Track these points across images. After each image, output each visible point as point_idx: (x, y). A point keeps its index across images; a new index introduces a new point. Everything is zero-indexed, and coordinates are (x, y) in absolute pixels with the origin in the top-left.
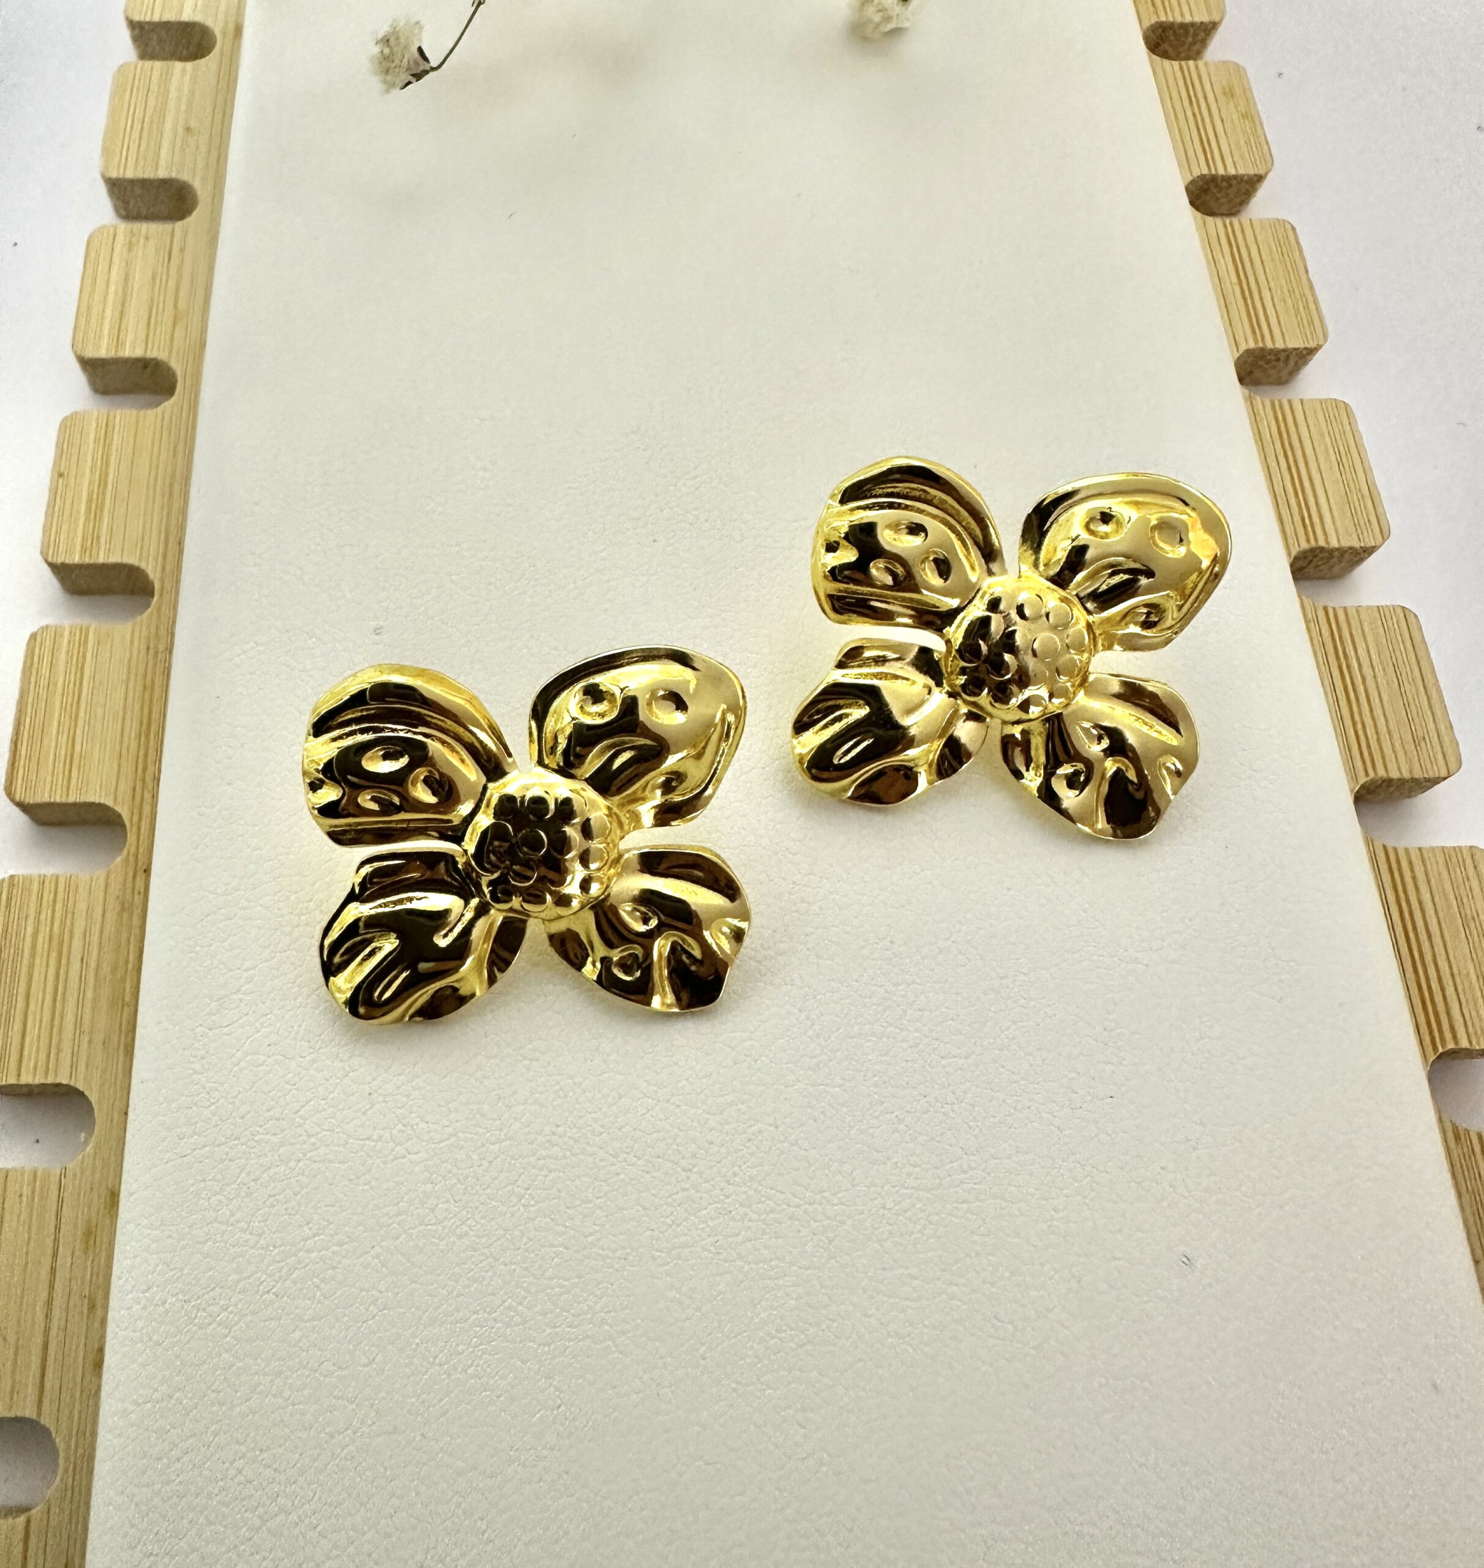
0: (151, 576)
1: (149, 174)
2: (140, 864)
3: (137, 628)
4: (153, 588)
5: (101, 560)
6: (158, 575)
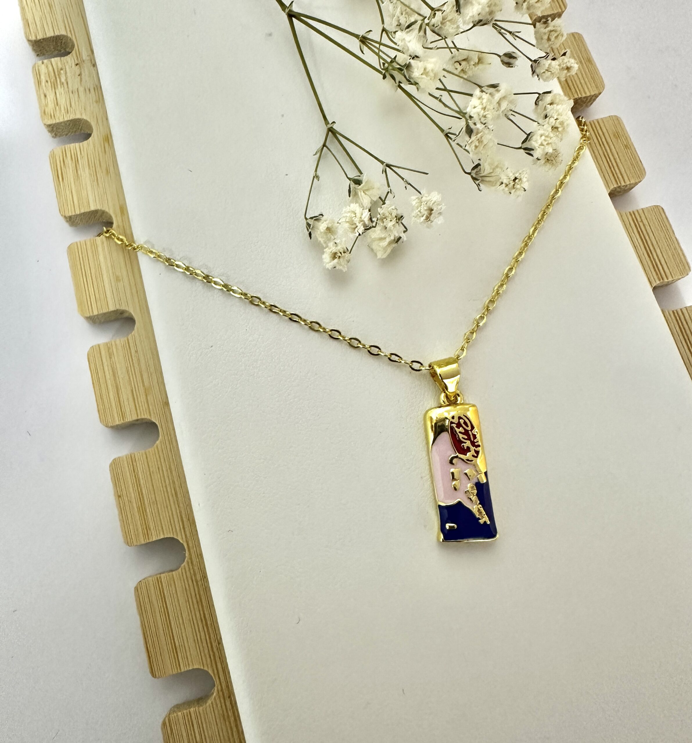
0: (181, 542)
1: (105, 311)
2: (225, 695)
6: (184, 539)
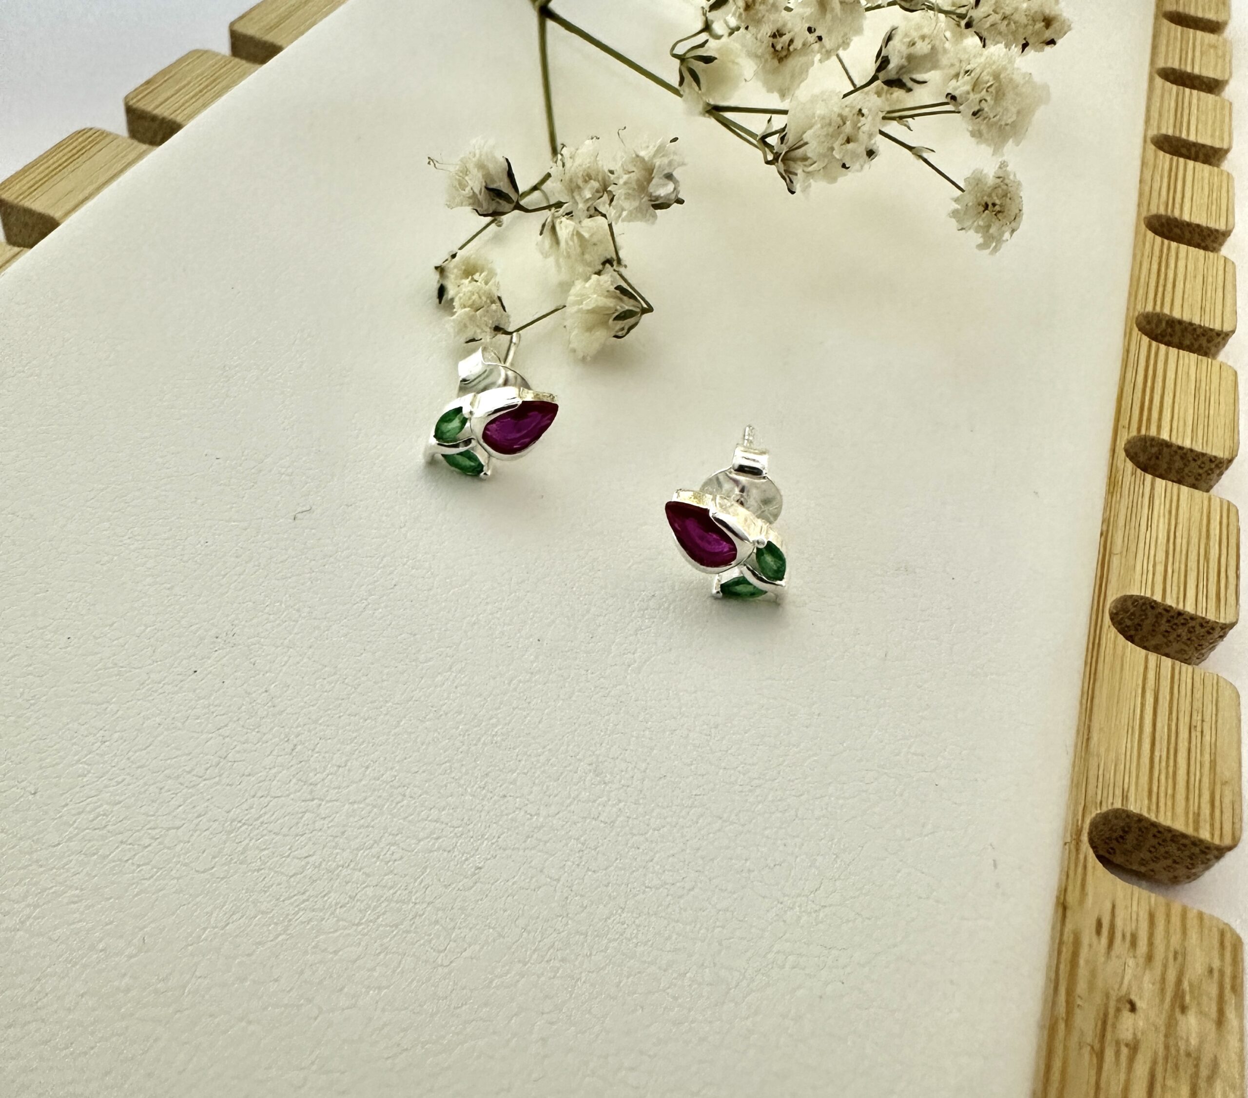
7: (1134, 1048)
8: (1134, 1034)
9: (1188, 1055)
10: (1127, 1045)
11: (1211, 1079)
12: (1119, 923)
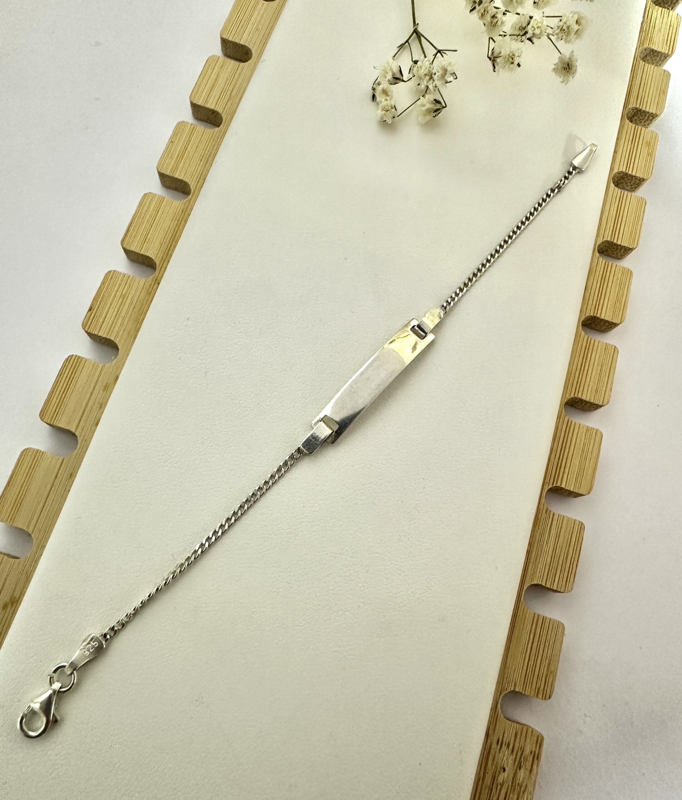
3: (181, 204)
4: (191, 192)
5: (176, 176)
7: (502, 785)
8: (503, 780)
9: (518, 784)
10: (500, 784)
11: (524, 792)
12: (505, 739)
